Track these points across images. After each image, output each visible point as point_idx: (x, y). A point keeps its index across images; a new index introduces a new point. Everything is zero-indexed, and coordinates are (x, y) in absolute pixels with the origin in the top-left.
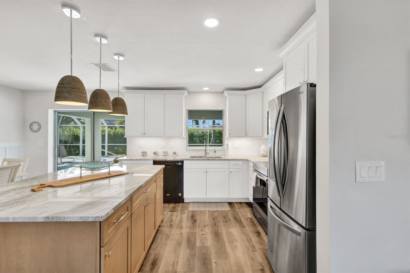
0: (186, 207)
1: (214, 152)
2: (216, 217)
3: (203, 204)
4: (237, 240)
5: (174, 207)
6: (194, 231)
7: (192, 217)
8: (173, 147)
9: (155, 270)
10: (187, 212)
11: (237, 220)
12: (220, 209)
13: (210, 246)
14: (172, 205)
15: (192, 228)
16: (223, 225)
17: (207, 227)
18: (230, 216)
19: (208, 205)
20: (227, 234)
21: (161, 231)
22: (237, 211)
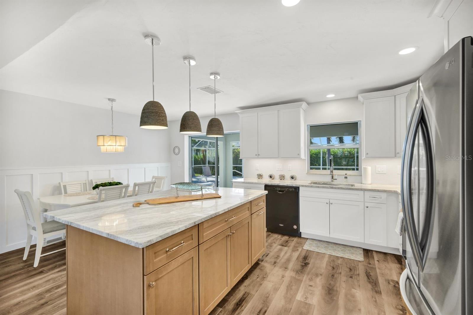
0: (301, 243)
1: (345, 178)
2: (338, 266)
3: (325, 245)
4: (360, 310)
5: (287, 241)
6: (300, 278)
7: (304, 258)
8: (290, 170)
9: (237, 312)
10: (300, 249)
11: (370, 279)
12: (347, 255)
13: (315, 306)
14: (286, 238)
15: (299, 273)
16: (344, 280)
17: (320, 277)
18: (361, 270)
19: (331, 247)
20: (346, 296)
21: (261, 267)
22: (374, 265)
